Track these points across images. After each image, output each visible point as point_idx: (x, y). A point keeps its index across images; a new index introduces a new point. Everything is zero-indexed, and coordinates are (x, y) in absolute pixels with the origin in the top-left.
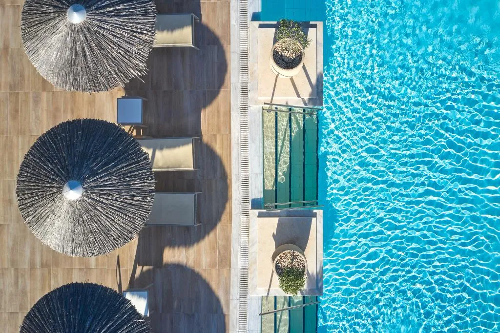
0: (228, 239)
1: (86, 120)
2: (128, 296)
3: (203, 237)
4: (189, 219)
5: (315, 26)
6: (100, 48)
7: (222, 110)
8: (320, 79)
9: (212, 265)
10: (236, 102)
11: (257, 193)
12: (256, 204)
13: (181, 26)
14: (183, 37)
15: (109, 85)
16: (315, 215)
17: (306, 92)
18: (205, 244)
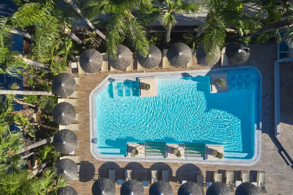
0: (172, 163)
1: (149, 192)
2: (182, 184)
3: (170, 168)
4: (167, 172)
5: (128, 144)
6: (137, 190)
7: (145, 164)
8: (138, 143)
9: (177, 167)
10: (143, 161)
11: (162, 157)
12: (165, 157)
13: (127, 172)
14: (129, 172)
15: (143, 188)
16: (167, 145)
17: (142, 146)
18: (172, 168)
